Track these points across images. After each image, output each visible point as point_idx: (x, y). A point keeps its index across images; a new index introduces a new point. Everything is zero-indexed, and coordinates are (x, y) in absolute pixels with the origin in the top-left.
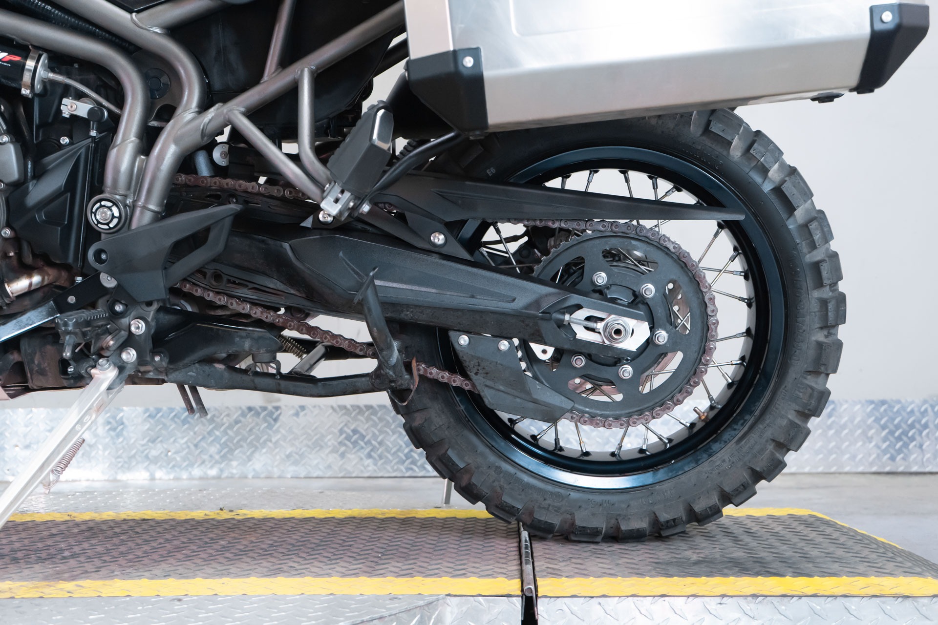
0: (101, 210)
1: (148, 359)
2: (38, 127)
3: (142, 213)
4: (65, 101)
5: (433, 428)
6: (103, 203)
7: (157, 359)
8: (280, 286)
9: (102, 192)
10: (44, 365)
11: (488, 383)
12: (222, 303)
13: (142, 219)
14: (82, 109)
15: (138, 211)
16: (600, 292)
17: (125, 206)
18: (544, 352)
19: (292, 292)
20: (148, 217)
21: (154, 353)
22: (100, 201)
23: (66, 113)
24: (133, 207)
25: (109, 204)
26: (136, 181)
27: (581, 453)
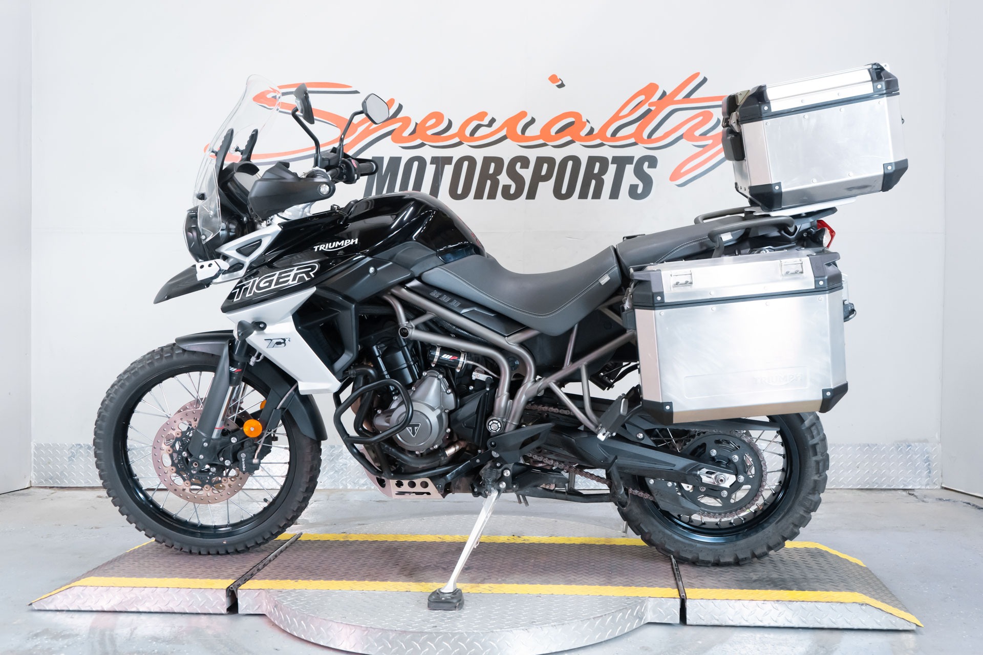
0: (493, 424)
1: (511, 487)
2: (457, 378)
3: (510, 426)
4: (474, 373)
5: (634, 514)
6: (494, 421)
7: (514, 486)
8: (567, 453)
9: (493, 416)
10: (461, 485)
11: (662, 499)
12: (541, 460)
13: (510, 428)
14: (483, 377)
15: (508, 424)
16: (713, 459)
17: (503, 422)
18: (688, 487)
19: (573, 456)
20: (513, 427)
21: (514, 484)
22: (492, 420)
23: (474, 378)
24: (506, 423)
25: (497, 422)
26: (507, 412)
27: (701, 523)
